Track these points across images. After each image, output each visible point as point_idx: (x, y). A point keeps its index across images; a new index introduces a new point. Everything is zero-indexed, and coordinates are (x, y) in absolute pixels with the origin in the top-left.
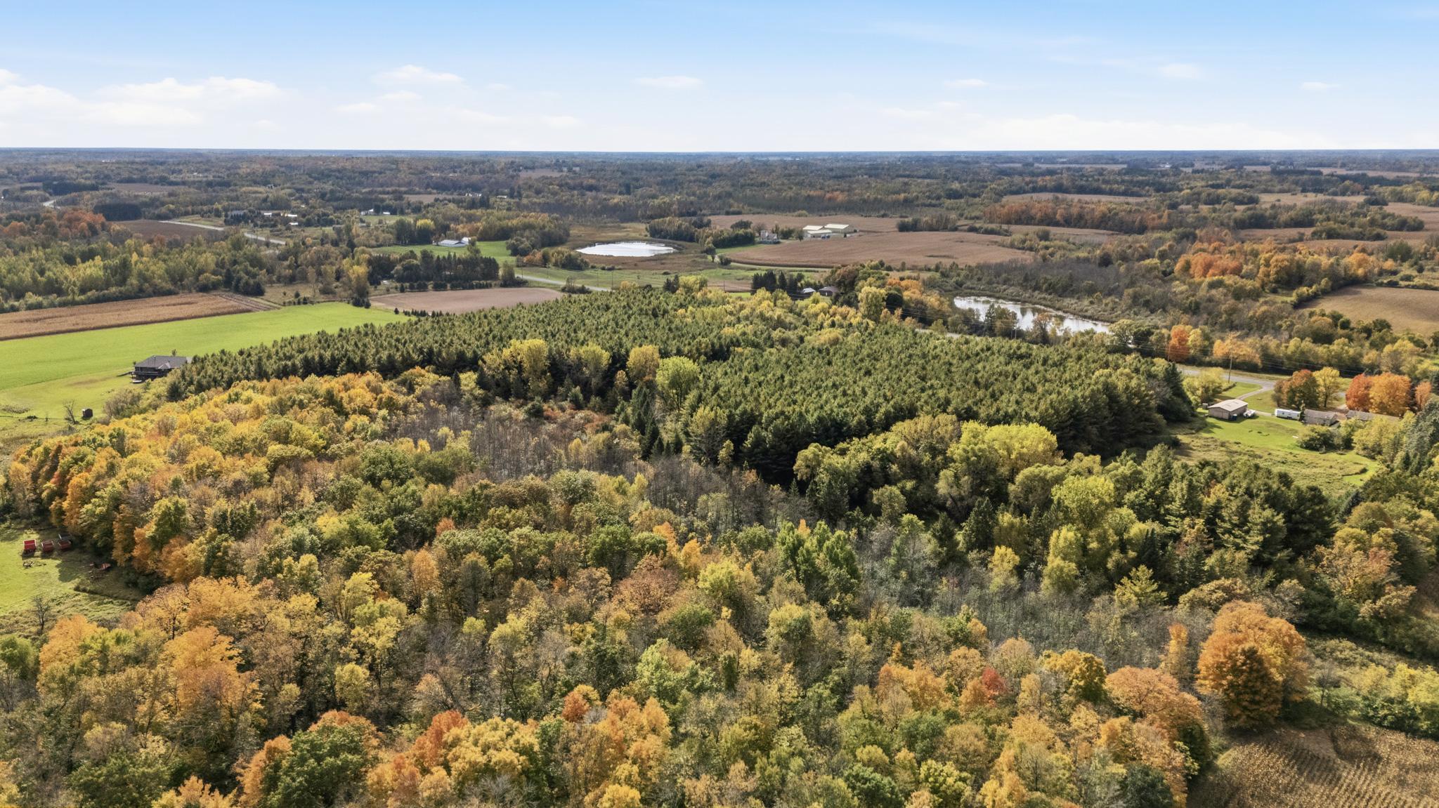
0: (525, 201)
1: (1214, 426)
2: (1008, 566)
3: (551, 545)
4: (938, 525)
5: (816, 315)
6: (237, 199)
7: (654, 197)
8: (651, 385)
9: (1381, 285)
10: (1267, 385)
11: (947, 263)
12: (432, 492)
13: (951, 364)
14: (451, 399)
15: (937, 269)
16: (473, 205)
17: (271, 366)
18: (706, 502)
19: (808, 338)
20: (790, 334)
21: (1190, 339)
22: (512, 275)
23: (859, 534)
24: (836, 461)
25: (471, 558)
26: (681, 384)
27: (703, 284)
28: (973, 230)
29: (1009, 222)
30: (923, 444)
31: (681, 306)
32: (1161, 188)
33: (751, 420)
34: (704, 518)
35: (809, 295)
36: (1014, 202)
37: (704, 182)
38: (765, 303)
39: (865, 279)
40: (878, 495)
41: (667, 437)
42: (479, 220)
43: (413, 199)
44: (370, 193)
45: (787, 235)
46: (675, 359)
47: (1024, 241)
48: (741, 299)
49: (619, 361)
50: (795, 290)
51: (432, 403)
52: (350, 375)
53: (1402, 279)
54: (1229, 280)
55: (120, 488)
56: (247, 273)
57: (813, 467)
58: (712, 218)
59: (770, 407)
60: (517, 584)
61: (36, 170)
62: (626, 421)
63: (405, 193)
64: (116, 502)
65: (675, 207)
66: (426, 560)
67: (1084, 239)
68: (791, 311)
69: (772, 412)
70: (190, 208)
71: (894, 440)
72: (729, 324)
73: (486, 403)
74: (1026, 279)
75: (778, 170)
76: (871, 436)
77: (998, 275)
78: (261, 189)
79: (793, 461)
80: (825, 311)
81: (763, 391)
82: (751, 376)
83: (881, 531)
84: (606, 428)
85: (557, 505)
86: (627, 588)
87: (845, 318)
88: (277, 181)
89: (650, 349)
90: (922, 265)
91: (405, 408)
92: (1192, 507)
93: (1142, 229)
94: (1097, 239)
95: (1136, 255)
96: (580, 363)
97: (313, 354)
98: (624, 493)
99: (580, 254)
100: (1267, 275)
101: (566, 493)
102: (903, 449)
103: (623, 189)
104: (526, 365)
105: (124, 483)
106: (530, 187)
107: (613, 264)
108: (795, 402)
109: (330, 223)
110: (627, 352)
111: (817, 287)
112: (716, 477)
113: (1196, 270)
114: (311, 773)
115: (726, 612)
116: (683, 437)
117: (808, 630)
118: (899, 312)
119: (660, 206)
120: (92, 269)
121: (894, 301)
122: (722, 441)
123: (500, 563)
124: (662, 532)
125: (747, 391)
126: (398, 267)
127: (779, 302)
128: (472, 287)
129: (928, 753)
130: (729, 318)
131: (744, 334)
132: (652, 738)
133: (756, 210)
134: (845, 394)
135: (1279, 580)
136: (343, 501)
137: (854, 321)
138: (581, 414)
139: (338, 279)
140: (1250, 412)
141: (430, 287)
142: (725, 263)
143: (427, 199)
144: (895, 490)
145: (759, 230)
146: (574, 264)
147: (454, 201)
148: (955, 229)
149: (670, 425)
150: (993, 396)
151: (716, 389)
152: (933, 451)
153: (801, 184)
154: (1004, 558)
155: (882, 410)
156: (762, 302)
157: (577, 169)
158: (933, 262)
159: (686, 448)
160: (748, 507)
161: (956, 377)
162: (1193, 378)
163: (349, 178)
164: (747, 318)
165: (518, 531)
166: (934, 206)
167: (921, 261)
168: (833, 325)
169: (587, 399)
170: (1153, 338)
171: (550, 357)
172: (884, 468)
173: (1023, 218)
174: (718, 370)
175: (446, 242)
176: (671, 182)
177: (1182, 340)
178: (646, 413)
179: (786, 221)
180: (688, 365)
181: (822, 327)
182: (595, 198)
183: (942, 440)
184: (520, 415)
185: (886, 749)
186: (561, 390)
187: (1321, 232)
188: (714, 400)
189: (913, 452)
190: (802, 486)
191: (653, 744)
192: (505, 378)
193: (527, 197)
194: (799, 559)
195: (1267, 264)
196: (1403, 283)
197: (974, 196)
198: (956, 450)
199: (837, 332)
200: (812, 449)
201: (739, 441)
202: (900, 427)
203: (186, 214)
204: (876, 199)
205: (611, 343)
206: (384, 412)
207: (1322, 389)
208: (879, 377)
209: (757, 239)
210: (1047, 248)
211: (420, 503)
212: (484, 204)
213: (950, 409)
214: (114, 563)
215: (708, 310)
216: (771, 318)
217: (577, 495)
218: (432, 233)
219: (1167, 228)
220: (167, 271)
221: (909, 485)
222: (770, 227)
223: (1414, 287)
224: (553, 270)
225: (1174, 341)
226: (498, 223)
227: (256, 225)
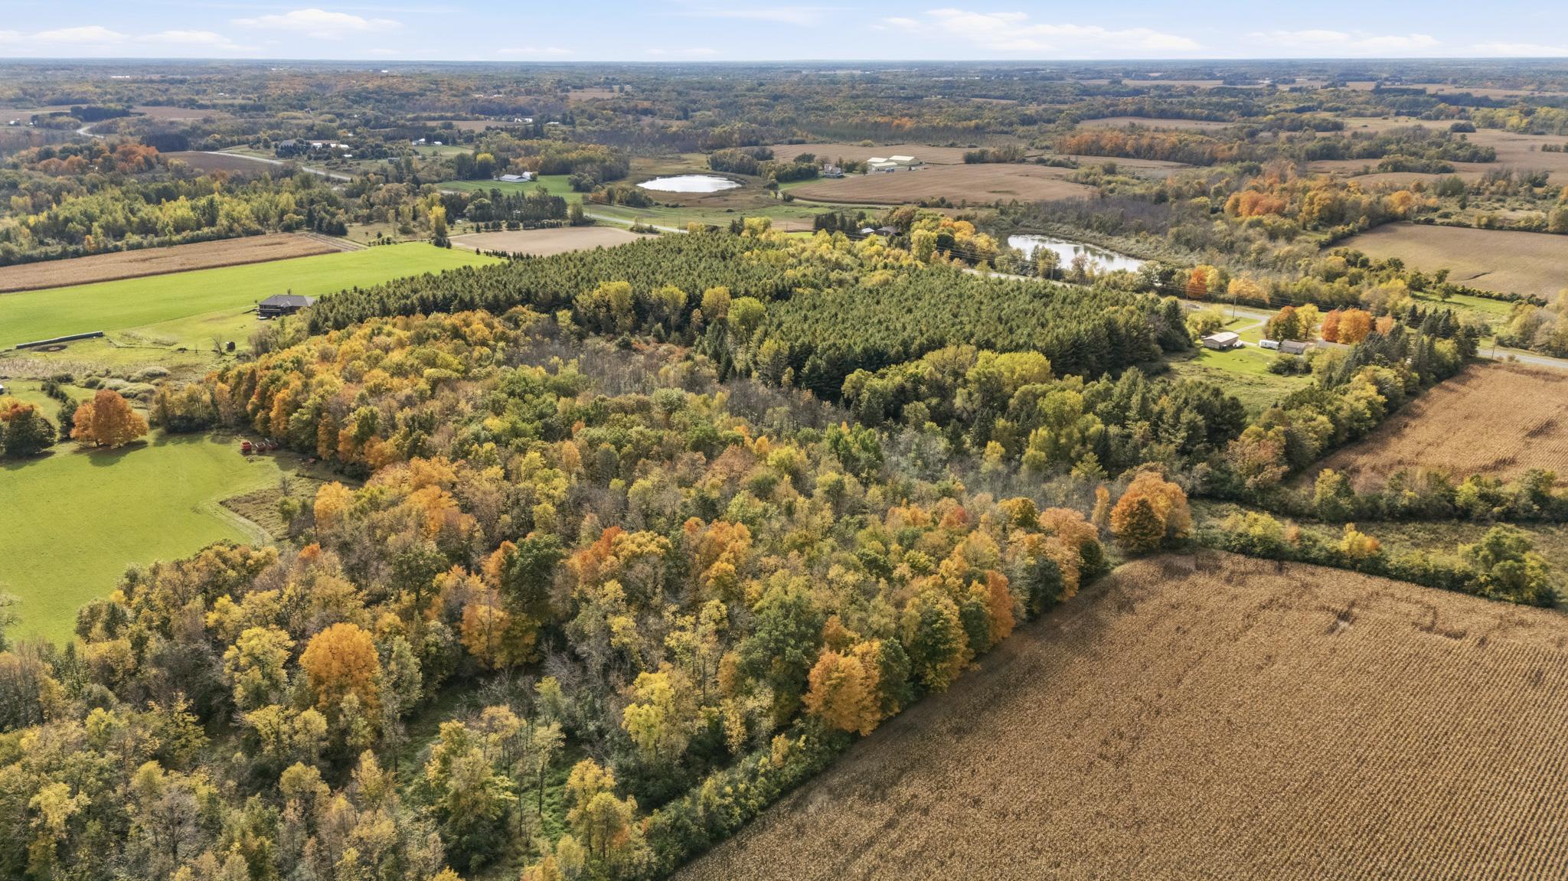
0: (579, 129)
1: (1205, 355)
2: (996, 456)
3: (661, 438)
4: (949, 429)
5: (871, 257)
6: (278, 126)
7: (713, 124)
8: (723, 322)
9: (1418, 222)
10: (1263, 319)
11: (1007, 199)
12: (562, 405)
13: (981, 303)
14: (552, 332)
15: (997, 206)
16: (526, 134)
17: (392, 304)
18: (771, 415)
19: (862, 279)
20: (846, 276)
21: (1209, 278)
22: (580, 214)
23: (890, 437)
24: (876, 383)
25: (604, 446)
26: (750, 322)
27: (767, 225)
28: (1041, 161)
29: (1079, 153)
30: (948, 369)
31: (748, 249)
32: (1248, 112)
33: (808, 350)
34: (771, 426)
35: (867, 235)
36: (1088, 130)
37: (766, 105)
38: (825, 246)
39: (920, 220)
40: (908, 409)
41: (739, 366)
42: (538, 152)
43: (464, 126)
44: (415, 119)
45: (851, 168)
46: (745, 300)
47: (1088, 176)
48: (802, 240)
49: (694, 301)
50: (854, 233)
51: (538, 337)
52: (466, 313)
53: (1440, 217)
54: (1268, 219)
55: (319, 400)
56: (327, 212)
57: (858, 388)
58: (774, 148)
59: (824, 340)
60: (640, 463)
61: (53, 91)
62: (704, 352)
63: (452, 118)
64: (318, 411)
65: (736, 136)
66: (570, 448)
67: (1149, 172)
68: (849, 252)
69: (826, 344)
70: (235, 138)
71: (924, 367)
72: (792, 266)
73: (581, 337)
74: (1079, 218)
75: (846, 90)
76: (906, 363)
77: (1054, 213)
78: (299, 114)
79: (842, 381)
80: (879, 254)
81: (820, 327)
82: (809, 314)
83: (907, 434)
84: (688, 358)
85: (658, 413)
86: (717, 466)
87: (897, 259)
88: (315, 104)
89: (721, 290)
90: (982, 202)
91: (516, 341)
92: (1144, 413)
93: (1211, 161)
94: (1162, 173)
95: (1192, 192)
96: (661, 303)
97: (427, 293)
98: (708, 406)
99: (644, 190)
100: (1311, 213)
101: (664, 405)
102: (931, 373)
103: (681, 114)
104: (614, 304)
105: (322, 397)
106: (583, 112)
107: (678, 202)
108: (845, 336)
109: (383, 155)
110: (702, 293)
111: (877, 229)
112: (779, 397)
113: (1243, 208)
114: (536, 557)
115: (787, 478)
116: (751, 365)
117: (843, 488)
118: (947, 253)
119: (720, 135)
120: (180, 209)
121: (945, 243)
122: (785, 368)
123: (625, 450)
124: (739, 431)
125: (806, 326)
126: (470, 207)
127: (838, 244)
128: (543, 227)
129: (910, 547)
130: (791, 260)
131: (805, 275)
132: (740, 542)
133: (820, 138)
134: (887, 329)
135: (1193, 464)
136: (498, 409)
137: (905, 263)
138: (664, 347)
139: (415, 218)
140: (1238, 344)
141: (504, 226)
142: (788, 199)
143: (478, 127)
144: (922, 405)
145: (823, 162)
146: (639, 202)
147: (506, 130)
148: (1023, 161)
149: (740, 356)
150: (1011, 331)
151: (780, 325)
152: (956, 374)
153: (868, 108)
154: (994, 449)
155: (917, 342)
156: (820, 244)
157: (628, 88)
158: (994, 198)
159: (755, 374)
160: (806, 416)
161: (983, 315)
162: (1197, 314)
163: (389, 101)
164: (807, 260)
165: (635, 428)
166: (1006, 133)
167: (982, 196)
168: (885, 267)
169: (668, 334)
170: (1176, 277)
171: (635, 297)
172: (915, 389)
173: (1094, 149)
174: (781, 308)
175: (507, 177)
176: (731, 104)
177: (1201, 279)
178: (720, 345)
179: (849, 152)
180: (755, 304)
181: (875, 268)
182: (652, 125)
183: (963, 366)
184: (612, 347)
185: (885, 544)
186: (645, 326)
187: (1388, 164)
188: (777, 334)
189: (939, 376)
190: (848, 403)
191: (742, 544)
192: (595, 315)
193: (582, 124)
194: (840, 447)
195: (1311, 203)
196: (1439, 221)
197: (1049, 121)
198: (971, 374)
199: (888, 274)
200: (858, 372)
201: (798, 368)
202: (930, 356)
203: (233, 144)
204: (946, 126)
205: (686, 285)
206: (501, 344)
207: (1304, 323)
208: (918, 314)
209: (821, 173)
210: (1109, 183)
211: (556, 411)
212: (537, 132)
213: (972, 341)
214: (319, 458)
215: (772, 253)
216: (830, 260)
217: (671, 407)
218: (493, 168)
219: (1233, 161)
220: (252, 211)
221: (934, 401)
222: (834, 160)
223: (1448, 224)
224: (617, 207)
225: (1194, 280)
226: (558, 157)
227: (310, 158)
